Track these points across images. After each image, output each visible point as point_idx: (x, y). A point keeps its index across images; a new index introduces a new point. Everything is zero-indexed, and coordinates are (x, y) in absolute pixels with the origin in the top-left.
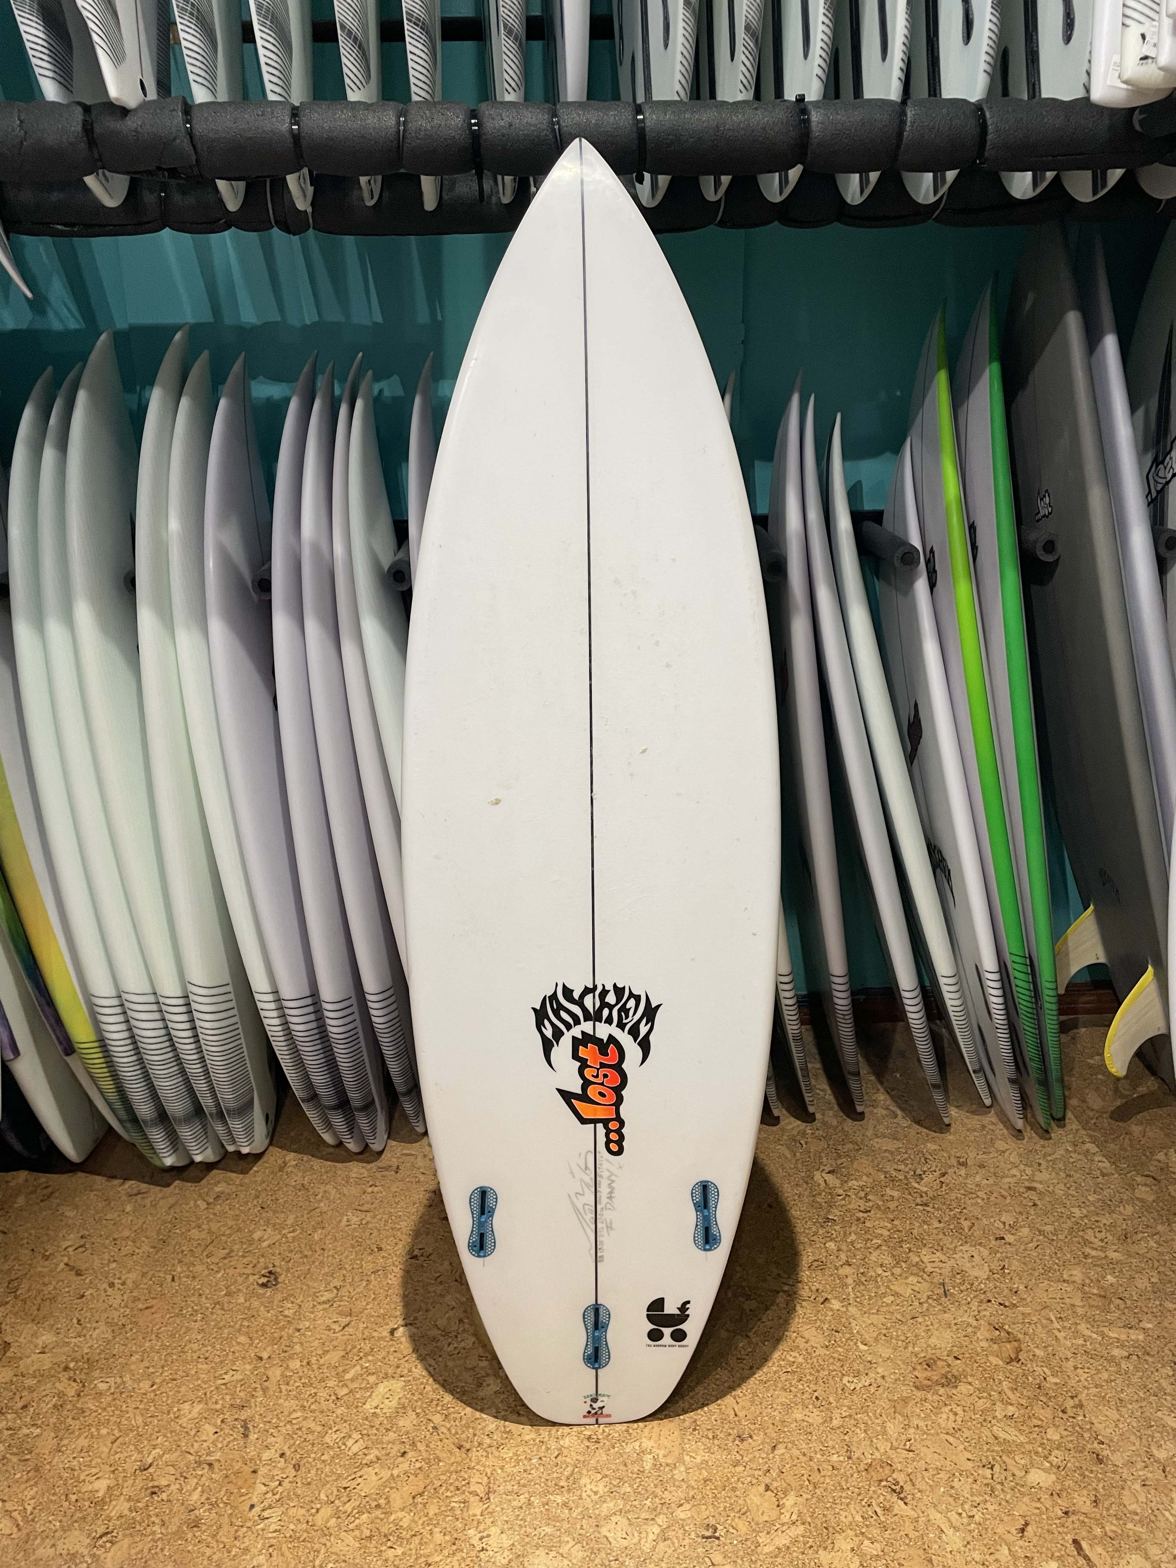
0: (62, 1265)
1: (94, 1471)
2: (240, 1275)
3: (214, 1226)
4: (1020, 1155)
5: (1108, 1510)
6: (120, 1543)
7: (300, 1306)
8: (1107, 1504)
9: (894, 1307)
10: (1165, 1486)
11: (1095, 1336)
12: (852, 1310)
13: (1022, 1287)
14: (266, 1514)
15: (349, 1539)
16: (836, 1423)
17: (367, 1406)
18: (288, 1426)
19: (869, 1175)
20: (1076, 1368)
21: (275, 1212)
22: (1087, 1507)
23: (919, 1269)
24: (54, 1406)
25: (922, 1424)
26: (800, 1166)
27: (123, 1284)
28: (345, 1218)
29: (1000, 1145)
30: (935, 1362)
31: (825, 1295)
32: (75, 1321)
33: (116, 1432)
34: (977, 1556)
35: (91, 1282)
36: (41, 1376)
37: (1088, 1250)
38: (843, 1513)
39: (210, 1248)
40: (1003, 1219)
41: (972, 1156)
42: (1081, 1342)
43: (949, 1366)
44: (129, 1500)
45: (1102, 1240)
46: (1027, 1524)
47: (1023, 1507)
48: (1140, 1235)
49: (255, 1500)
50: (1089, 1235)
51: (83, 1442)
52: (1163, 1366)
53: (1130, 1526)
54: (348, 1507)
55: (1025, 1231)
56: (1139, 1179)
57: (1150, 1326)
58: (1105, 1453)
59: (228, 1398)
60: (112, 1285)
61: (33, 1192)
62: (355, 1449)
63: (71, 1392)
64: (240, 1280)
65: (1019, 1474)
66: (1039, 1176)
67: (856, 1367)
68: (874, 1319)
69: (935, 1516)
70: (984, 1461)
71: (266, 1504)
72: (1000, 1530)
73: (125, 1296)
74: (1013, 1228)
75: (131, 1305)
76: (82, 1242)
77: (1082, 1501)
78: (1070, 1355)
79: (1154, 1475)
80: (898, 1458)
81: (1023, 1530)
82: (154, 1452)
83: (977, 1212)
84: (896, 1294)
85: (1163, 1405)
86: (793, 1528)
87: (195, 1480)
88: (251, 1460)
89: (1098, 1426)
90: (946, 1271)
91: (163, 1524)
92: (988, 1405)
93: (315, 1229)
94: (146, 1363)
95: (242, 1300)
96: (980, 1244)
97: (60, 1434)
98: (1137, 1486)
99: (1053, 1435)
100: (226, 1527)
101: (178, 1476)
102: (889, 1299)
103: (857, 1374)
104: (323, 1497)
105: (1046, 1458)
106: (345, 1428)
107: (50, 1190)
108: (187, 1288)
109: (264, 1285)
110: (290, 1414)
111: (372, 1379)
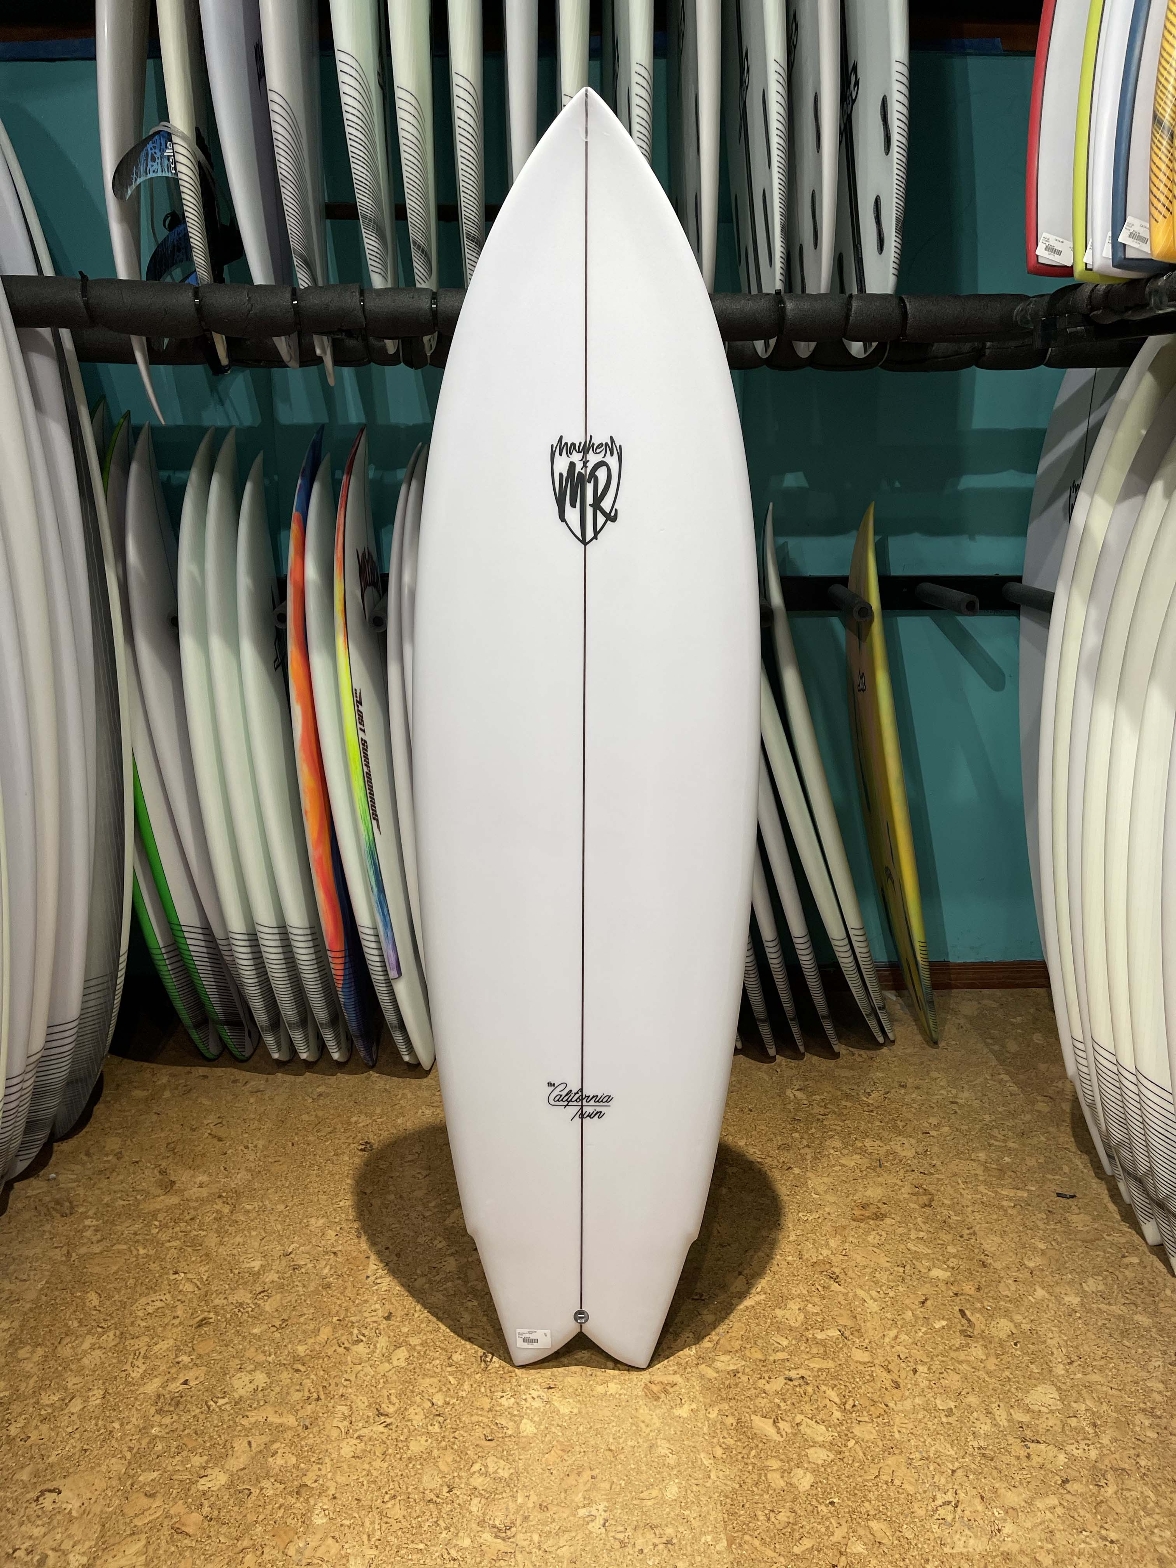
0: (206, 1135)
1: (250, 1256)
2: (344, 1143)
3: (320, 1113)
4: (948, 1081)
5: (987, 1293)
6: (274, 1298)
7: (391, 1163)
8: (986, 1291)
9: (841, 1173)
10: (1031, 1282)
11: (990, 1193)
12: (809, 1174)
13: (939, 1163)
14: (378, 1281)
15: (439, 1296)
16: (791, 1239)
17: (446, 1222)
18: (390, 1233)
19: (828, 1092)
20: (973, 1212)
21: (366, 1106)
22: (972, 1292)
23: (863, 1151)
24: (215, 1219)
25: (854, 1240)
26: (775, 1085)
27: (256, 1146)
28: (420, 1111)
29: (934, 1074)
30: (868, 1205)
31: (789, 1165)
32: (222, 1168)
33: (264, 1235)
34: (889, 1315)
35: (230, 1145)
36: (203, 1201)
37: (992, 1141)
38: (794, 1289)
39: (319, 1126)
40: (930, 1121)
41: (910, 1081)
42: (979, 1196)
43: (879, 1208)
44: (278, 1272)
45: (1004, 1136)
46: (926, 1299)
47: (926, 1289)
48: (1034, 1133)
49: (369, 1273)
50: (995, 1132)
51: (239, 1239)
52: (1040, 1213)
53: (1002, 1303)
54: (438, 1278)
55: (946, 1129)
56: (1039, 1098)
57: (1033, 1189)
58: (989, 1261)
59: (343, 1215)
60: (247, 1147)
61: (176, 1089)
62: (439, 1246)
63: (226, 1210)
64: (344, 1146)
65: (923, 1271)
66: (961, 1095)
67: (809, 1207)
68: (825, 1180)
69: (861, 1293)
70: (899, 1263)
71: (378, 1275)
72: (907, 1302)
73: (258, 1154)
74: (937, 1127)
75: (262, 1159)
76: (220, 1120)
77: (969, 1288)
78: (969, 1204)
79: (1024, 1275)
80: (836, 1259)
81: (923, 1303)
82: (292, 1246)
83: (910, 1116)
84: (843, 1165)
85: (1036, 1236)
86: (757, 1296)
87: (325, 1262)
88: (364, 1251)
89: (985, 1246)
90: (883, 1151)
91: (304, 1286)
92: (905, 1231)
93: (397, 1117)
94: (280, 1194)
95: (347, 1158)
96: (910, 1136)
97: (222, 1235)
98: (1010, 1281)
99: (951, 1249)
100: (350, 1288)
101: (312, 1258)
102: (837, 1168)
103: (810, 1211)
104: (418, 1272)
105: (945, 1262)
106: (432, 1234)
107: (189, 1087)
108: (304, 1150)
109: (361, 1150)
110: (390, 1225)
111: (449, 1207)
